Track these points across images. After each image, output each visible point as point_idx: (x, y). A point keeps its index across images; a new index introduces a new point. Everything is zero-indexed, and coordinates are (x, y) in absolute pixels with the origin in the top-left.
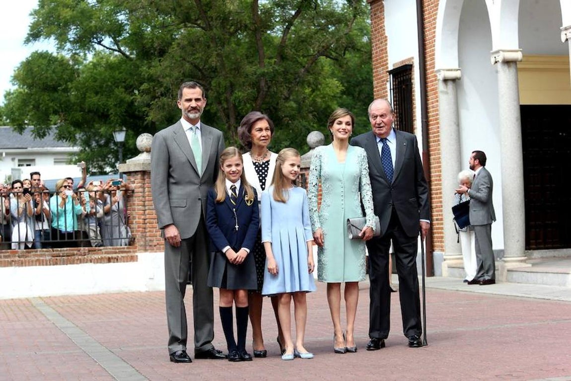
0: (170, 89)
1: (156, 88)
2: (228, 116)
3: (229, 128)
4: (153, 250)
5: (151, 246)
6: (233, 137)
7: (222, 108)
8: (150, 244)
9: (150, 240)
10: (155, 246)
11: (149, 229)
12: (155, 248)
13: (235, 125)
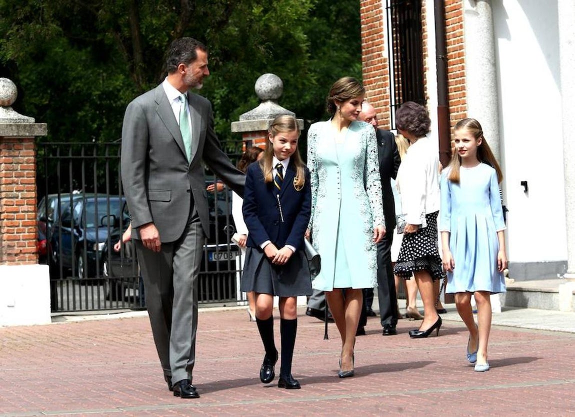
0: (39, 9)
1: (18, 7)
2: (130, 51)
3: (132, 69)
4: (14, 261)
5: (9, 254)
6: (138, 83)
7: (121, 37)
8: (9, 252)
9: (9, 246)
10: (16, 255)
11: (6, 228)
12: (17, 258)
13: (140, 64)
